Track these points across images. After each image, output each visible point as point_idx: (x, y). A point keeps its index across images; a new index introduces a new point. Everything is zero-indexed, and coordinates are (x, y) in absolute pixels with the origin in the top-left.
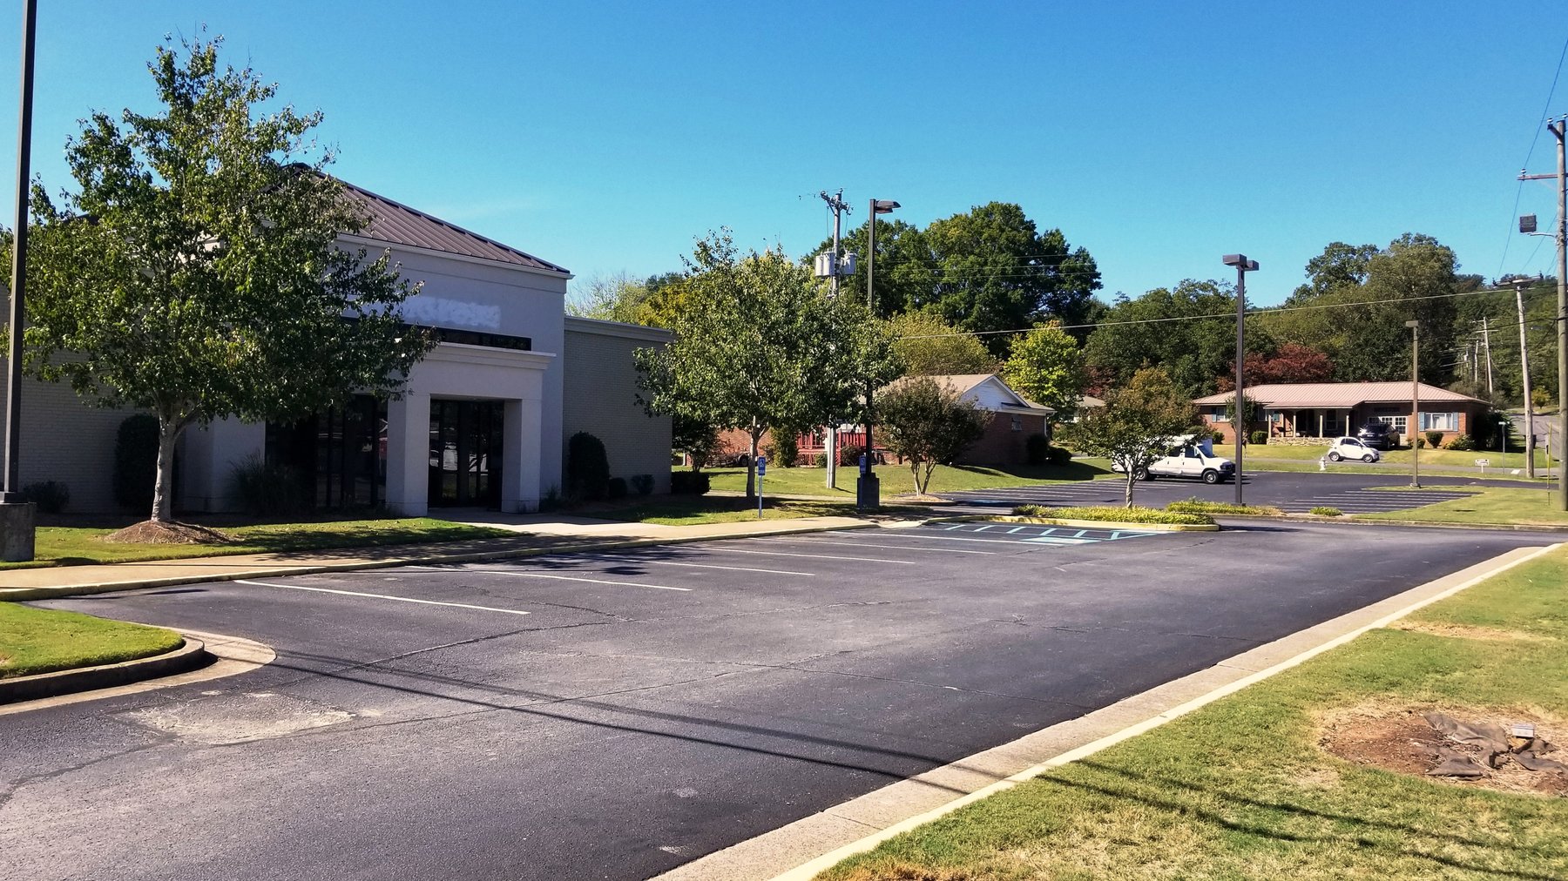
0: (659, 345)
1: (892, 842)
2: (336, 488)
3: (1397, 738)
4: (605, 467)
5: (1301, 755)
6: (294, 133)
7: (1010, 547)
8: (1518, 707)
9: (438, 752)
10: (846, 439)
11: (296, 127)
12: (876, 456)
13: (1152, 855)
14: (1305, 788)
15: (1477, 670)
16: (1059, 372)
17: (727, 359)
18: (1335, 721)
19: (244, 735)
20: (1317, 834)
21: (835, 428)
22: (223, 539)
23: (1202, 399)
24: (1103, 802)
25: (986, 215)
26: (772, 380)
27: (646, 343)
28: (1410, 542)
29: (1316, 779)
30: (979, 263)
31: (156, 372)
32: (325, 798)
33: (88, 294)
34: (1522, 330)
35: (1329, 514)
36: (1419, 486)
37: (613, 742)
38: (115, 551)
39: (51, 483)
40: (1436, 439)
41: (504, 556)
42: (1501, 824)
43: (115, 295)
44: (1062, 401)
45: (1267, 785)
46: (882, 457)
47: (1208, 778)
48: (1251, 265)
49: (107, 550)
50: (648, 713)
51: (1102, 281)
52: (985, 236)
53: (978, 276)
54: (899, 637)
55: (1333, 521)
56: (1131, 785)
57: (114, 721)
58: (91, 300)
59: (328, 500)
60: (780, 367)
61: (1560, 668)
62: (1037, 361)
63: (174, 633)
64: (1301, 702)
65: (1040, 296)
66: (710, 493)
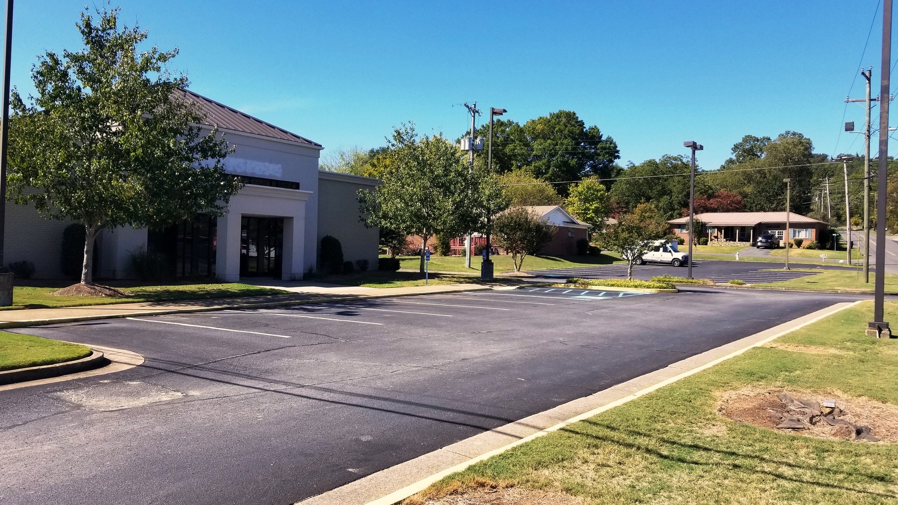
0: (372, 188)
1: (475, 466)
2: (188, 266)
3: (761, 408)
4: (340, 254)
5: (707, 417)
6: (162, 61)
7: (563, 301)
8: (828, 391)
9: (229, 415)
10: (478, 241)
11: (163, 58)
12: (494, 250)
13: (619, 472)
14: (707, 435)
15: (809, 370)
16: (595, 205)
17: (410, 196)
18: (728, 398)
19: (120, 405)
20: (711, 461)
21: (471, 234)
22: (121, 294)
23: (674, 220)
24: (595, 443)
25: (557, 118)
26: (435, 208)
27: (365, 186)
28: (780, 299)
29: (714, 431)
30: (553, 144)
31: (83, 199)
32: (162, 441)
33: (44, 155)
34: (846, 184)
35: (739, 284)
36: (789, 268)
37: (329, 410)
38: (59, 301)
39: (24, 262)
40: (799, 243)
41: (280, 305)
42: (812, 455)
43: (60, 155)
44: (597, 220)
45: (687, 434)
46: (497, 251)
47: (654, 430)
48: (699, 147)
49: (55, 300)
50: (351, 394)
51: (620, 155)
52: (557, 129)
53: (553, 151)
54: (496, 350)
55: (741, 287)
56: (611, 434)
57: (47, 397)
58: (46, 158)
59: (183, 272)
60: (439, 201)
61: (853, 369)
62: (584, 198)
63: (86, 347)
64: (710, 388)
65: (586, 163)
66: (400, 270)
